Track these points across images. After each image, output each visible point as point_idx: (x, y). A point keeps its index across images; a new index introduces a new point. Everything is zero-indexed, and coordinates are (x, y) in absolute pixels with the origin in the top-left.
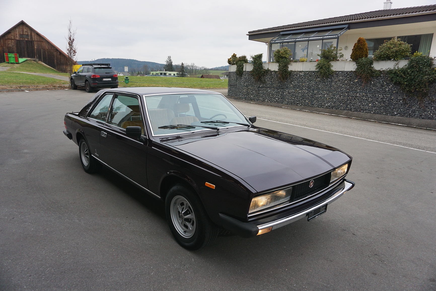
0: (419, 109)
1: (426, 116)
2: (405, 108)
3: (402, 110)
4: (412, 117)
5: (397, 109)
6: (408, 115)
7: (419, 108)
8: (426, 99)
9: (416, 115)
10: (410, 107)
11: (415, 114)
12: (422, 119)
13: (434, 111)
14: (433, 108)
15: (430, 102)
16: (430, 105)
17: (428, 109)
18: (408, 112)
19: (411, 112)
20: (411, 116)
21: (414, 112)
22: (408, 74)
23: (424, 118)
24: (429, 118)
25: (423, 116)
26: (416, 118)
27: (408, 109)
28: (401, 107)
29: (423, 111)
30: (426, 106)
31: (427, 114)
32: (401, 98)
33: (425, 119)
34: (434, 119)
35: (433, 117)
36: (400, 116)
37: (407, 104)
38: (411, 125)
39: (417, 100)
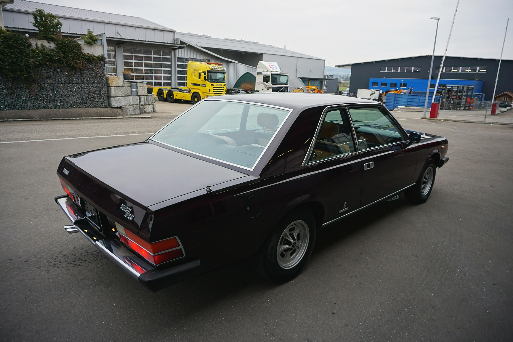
0: (30, 99)
1: (40, 105)
2: (13, 99)
3: (9, 101)
4: (25, 108)
5: (3, 101)
6: (19, 107)
7: (29, 97)
8: (34, 86)
9: (29, 106)
10: (19, 97)
11: (27, 105)
12: (37, 109)
13: (46, 100)
14: (44, 96)
15: (39, 89)
16: (40, 92)
17: (40, 98)
18: (18, 103)
19: (22, 104)
20: (23, 107)
21: (25, 102)
22: (8, 55)
23: (38, 108)
24: (44, 108)
25: (37, 106)
26: (30, 109)
27: (17, 100)
28: (7, 98)
29: (34, 100)
30: (37, 94)
31: (41, 104)
32: (4, 87)
33: (40, 109)
34: (49, 108)
35: (47, 105)
36: (9, 109)
37: (14, 93)
38: (33, 118)
39: (25, 88)
